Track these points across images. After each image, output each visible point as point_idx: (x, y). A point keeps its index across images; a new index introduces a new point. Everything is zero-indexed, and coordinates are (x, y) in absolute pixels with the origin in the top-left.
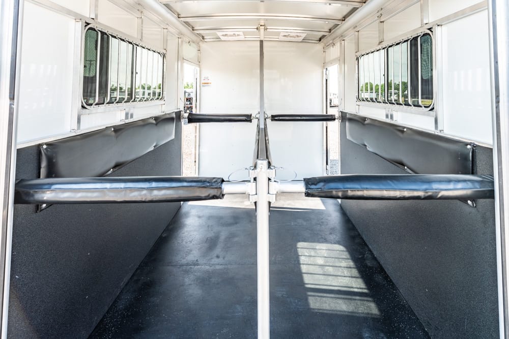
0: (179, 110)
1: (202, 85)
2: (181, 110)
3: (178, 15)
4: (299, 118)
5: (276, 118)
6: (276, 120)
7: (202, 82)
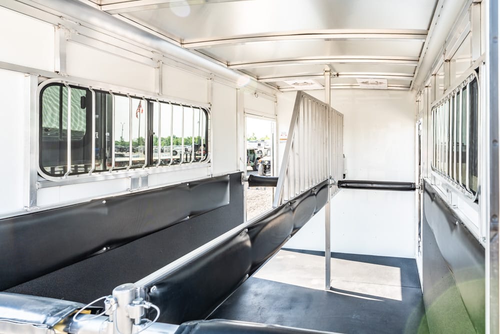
0: (238, 171)
1: (279, 141)
2: (241, 171)
3: (228, 62)
4: (370, 185)
5: (344, 185)
6: (343, 187)
7: (279, 138)
